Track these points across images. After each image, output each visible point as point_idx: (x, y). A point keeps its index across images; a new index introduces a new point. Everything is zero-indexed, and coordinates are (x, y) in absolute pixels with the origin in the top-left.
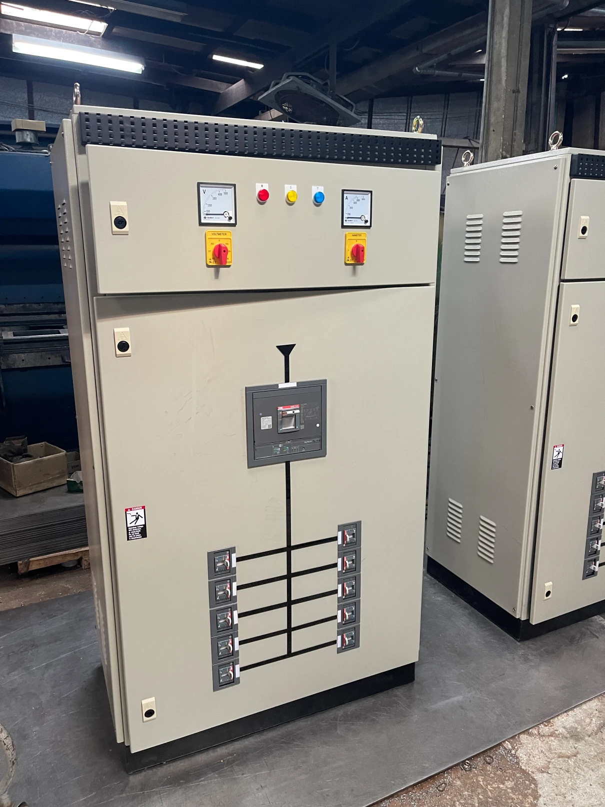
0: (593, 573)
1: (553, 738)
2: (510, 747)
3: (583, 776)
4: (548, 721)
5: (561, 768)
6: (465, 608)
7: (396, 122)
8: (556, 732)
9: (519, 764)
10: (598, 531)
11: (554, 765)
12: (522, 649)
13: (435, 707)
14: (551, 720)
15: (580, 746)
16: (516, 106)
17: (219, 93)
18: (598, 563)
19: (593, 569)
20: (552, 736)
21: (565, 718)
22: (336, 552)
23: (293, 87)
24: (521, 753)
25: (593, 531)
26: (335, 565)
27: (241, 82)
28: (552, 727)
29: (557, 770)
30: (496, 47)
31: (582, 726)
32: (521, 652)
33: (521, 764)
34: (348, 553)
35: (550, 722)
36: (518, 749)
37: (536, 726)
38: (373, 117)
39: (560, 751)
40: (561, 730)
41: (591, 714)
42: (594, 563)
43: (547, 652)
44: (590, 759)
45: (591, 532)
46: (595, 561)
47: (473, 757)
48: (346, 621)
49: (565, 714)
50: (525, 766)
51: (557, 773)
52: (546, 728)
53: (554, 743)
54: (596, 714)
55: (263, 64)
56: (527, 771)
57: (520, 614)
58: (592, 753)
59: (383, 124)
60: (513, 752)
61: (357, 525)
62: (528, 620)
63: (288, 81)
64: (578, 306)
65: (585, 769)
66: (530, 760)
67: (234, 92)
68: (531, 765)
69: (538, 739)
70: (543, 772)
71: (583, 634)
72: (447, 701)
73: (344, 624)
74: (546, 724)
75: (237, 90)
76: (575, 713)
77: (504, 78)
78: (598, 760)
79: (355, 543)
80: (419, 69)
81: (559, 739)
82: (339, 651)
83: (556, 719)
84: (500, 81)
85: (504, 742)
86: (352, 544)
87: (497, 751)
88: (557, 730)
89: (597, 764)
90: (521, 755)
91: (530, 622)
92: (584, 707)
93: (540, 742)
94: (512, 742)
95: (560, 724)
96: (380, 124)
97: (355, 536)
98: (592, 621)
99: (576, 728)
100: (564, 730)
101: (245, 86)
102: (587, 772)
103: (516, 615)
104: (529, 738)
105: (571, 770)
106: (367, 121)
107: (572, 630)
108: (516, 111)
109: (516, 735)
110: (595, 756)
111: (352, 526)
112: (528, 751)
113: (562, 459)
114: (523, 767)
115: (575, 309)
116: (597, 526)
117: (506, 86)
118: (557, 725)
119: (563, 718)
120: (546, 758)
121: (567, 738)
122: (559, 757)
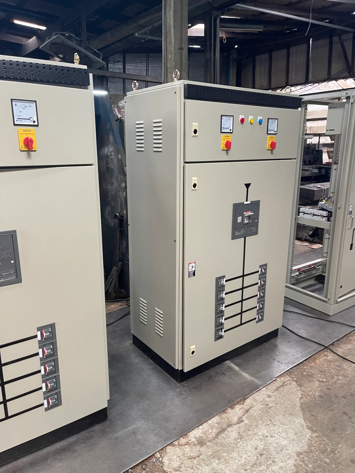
0: (221, 337)
1: (187, 446)
2: (159, 456)
3: (201, 470)
4: (186, 435)
5: (188, 467)
6: (151, 364)
7: (140, 68)
8: (189, 441)
9: (163, 468)
10: (222, 311)
11: (185, 465)
12: (179, 387)
13: (117, 435)
14: (188, 434)
15: (203, 449)
16: (181, 58)
17: (22, 44)
18: (223, 330)
19: (220, 334)
20: (186, 444)
21: (197, 431)
22: (37, 345)
23: (59, 41)
24: (165, 460)
25: (219, 312)
26: (37, 354)
27: (34, 38)
28: (188, 438)
29: (186, 468)
30: (168, 20)
31: (206, 435)
32: (178, 390)
33: (164, 467)
34: (47, 345)
35: (187, 435)
36: (164, 457)
37: (177, 439)
38: (126, 64)
39: (190, 455)
40: (193, 440)
41: (213, 426)
42: (221, 330)
43: (194, 388)
44: (207, 458)
45: (218, 312)
46: (222, 329)
47: (134, 466)
48: (49, 389)
49: (197, 428)
50: (166, 468)
51: (185, 471)
52: (183, 439)
53: (187, 449)
54: (216, 426)
55: (46, 27)
56: (167, 471)
57: (178, 366)
58: (209, 454)
59: (133, 69)
60: (160, 459)
61: (52, 326)
62: (182, 370)
63: (55, 37)
64: (196, 178)
65: (203, 465)
66: (170, 463)
67: (31, 43)
68: (170, 467)
69: (178, 448)
70: (177, 471)
71: (217, 373)
72: (126, 430)
73: (48, 392)
74: (184, 437)
75: (32, 42)
76: (203, 427)
77: (173, 40)
78: (212, 458)
79: (51, 338)
80: (138, 34)
81: (190, 446)
82: (47, 409)
83: (191, 432)
84: (171, 42)
85: (156, 453)
86: (49, 339)
87: (151, 460)
88: (190, 440)
89: (210, 461)
90: (165, 461)
91: (184, 371)
92: (210, 422)
93: (179, 450)
94: (161, 452)
95: (193, 435)
96: (131, 69)
97: (51, 333)
98: (224, 365)
99: (203, 437)
100: (195, 440)
101: (36, 40)
102: (203, 467)
103: (175, 367)
104: (172, 448)
105: (194, 467)
106: (122, 66)
107: (211, 372)
108: (181, 60)
109: (164, 447)
110: (211, 455)
111: (48, 327)
112: (170, 457)
113: (195, 271)
114: (165, 469)
115: (195, 180)
116: (221, 309)
117: (175, 45)
118: (191, 437)
119: (195, 431)
120: (181, 460)
121: (195, 445)
122: (188, 459)
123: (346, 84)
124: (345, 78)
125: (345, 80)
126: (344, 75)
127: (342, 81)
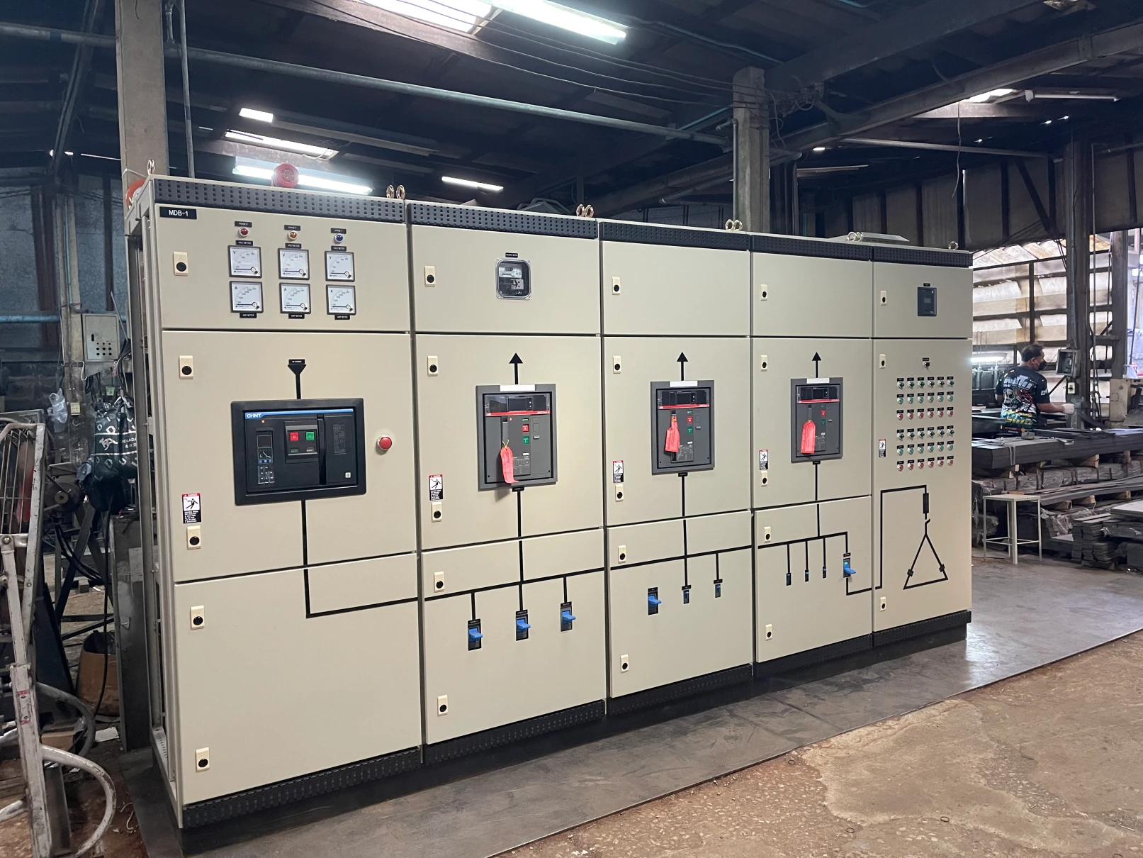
80: (665, 200)
123: (1044, 251)
124: (1040, 239)
125: (1039, 243)
126: (1037, 234)
127: (1034, 246)
